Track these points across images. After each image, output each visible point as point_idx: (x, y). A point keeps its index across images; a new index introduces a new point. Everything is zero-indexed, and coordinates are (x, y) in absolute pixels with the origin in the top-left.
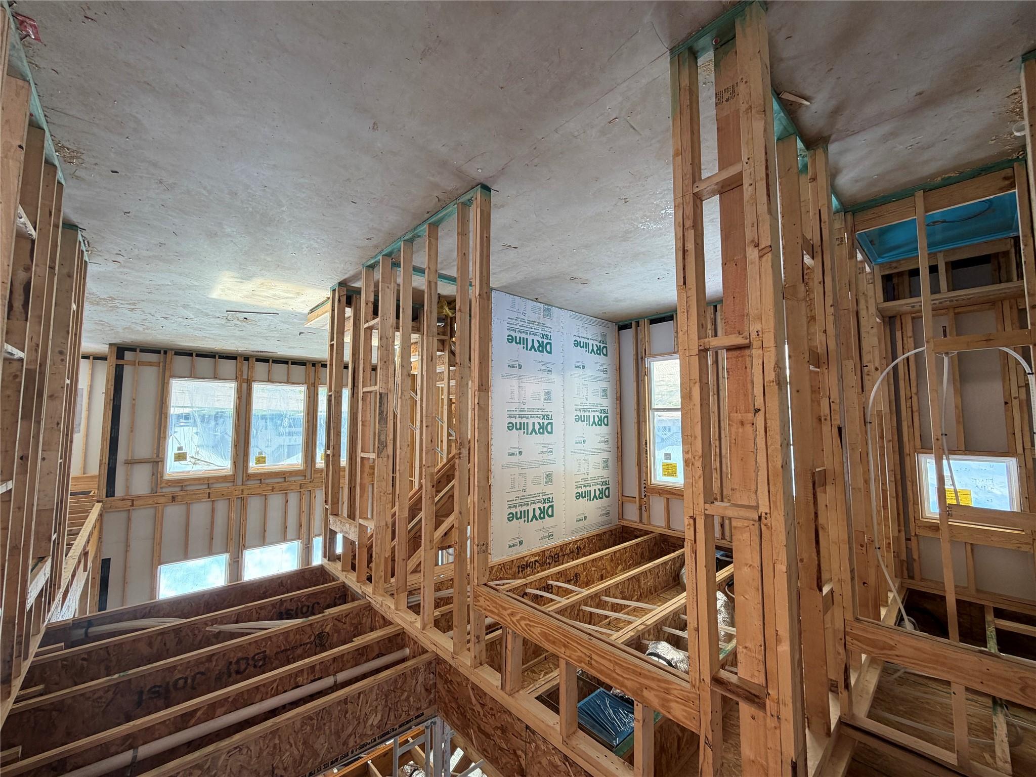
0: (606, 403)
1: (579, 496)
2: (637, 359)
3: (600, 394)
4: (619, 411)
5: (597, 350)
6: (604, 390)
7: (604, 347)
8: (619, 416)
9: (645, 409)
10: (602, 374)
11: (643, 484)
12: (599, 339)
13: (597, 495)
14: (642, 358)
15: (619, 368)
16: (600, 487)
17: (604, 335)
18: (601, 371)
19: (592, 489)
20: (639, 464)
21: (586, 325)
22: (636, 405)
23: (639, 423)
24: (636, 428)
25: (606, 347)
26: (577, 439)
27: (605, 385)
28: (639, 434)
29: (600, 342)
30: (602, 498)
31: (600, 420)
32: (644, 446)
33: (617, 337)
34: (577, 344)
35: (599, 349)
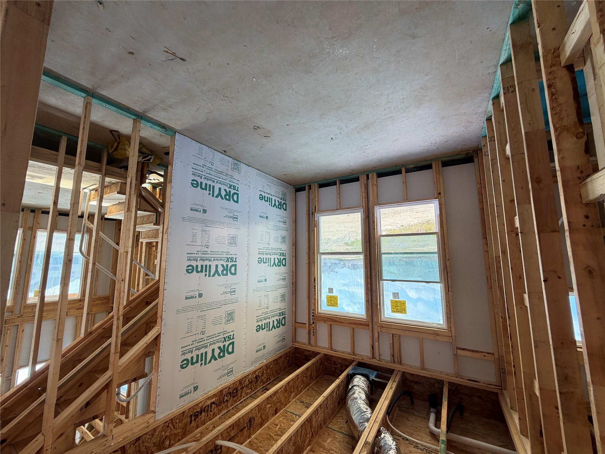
0: (284, 247)
1: (259, 328)
2: (309, 214)
3: (280, 240)
4: (294, 254)
5: (278, 205)
6: (283, 238)
7: (284, 203)
8: (294, 258)
9: (314, 253)
10: (282, 225)
11: (311, 313)
12: (281, 197)
13: (275, 325)
14: (313, 213)
15: (295, 221)
16: (278, 318)
17: (284, 194)
18: (281, 222)
19: (271, 321)
20: (309, 297)
21: (269, 184)
22: (307, 249)
23: (309, 264)
24: (307, 268)
25: (286, 204)
26: (259, 279)
27: (284, 233)
28: (309, 272)
29: (281, 199)
30: (279, 326)
31: (279, 262)
32: (313, 283)
33: (294, 196)
34: (262, 198)
35: (280, 204)
